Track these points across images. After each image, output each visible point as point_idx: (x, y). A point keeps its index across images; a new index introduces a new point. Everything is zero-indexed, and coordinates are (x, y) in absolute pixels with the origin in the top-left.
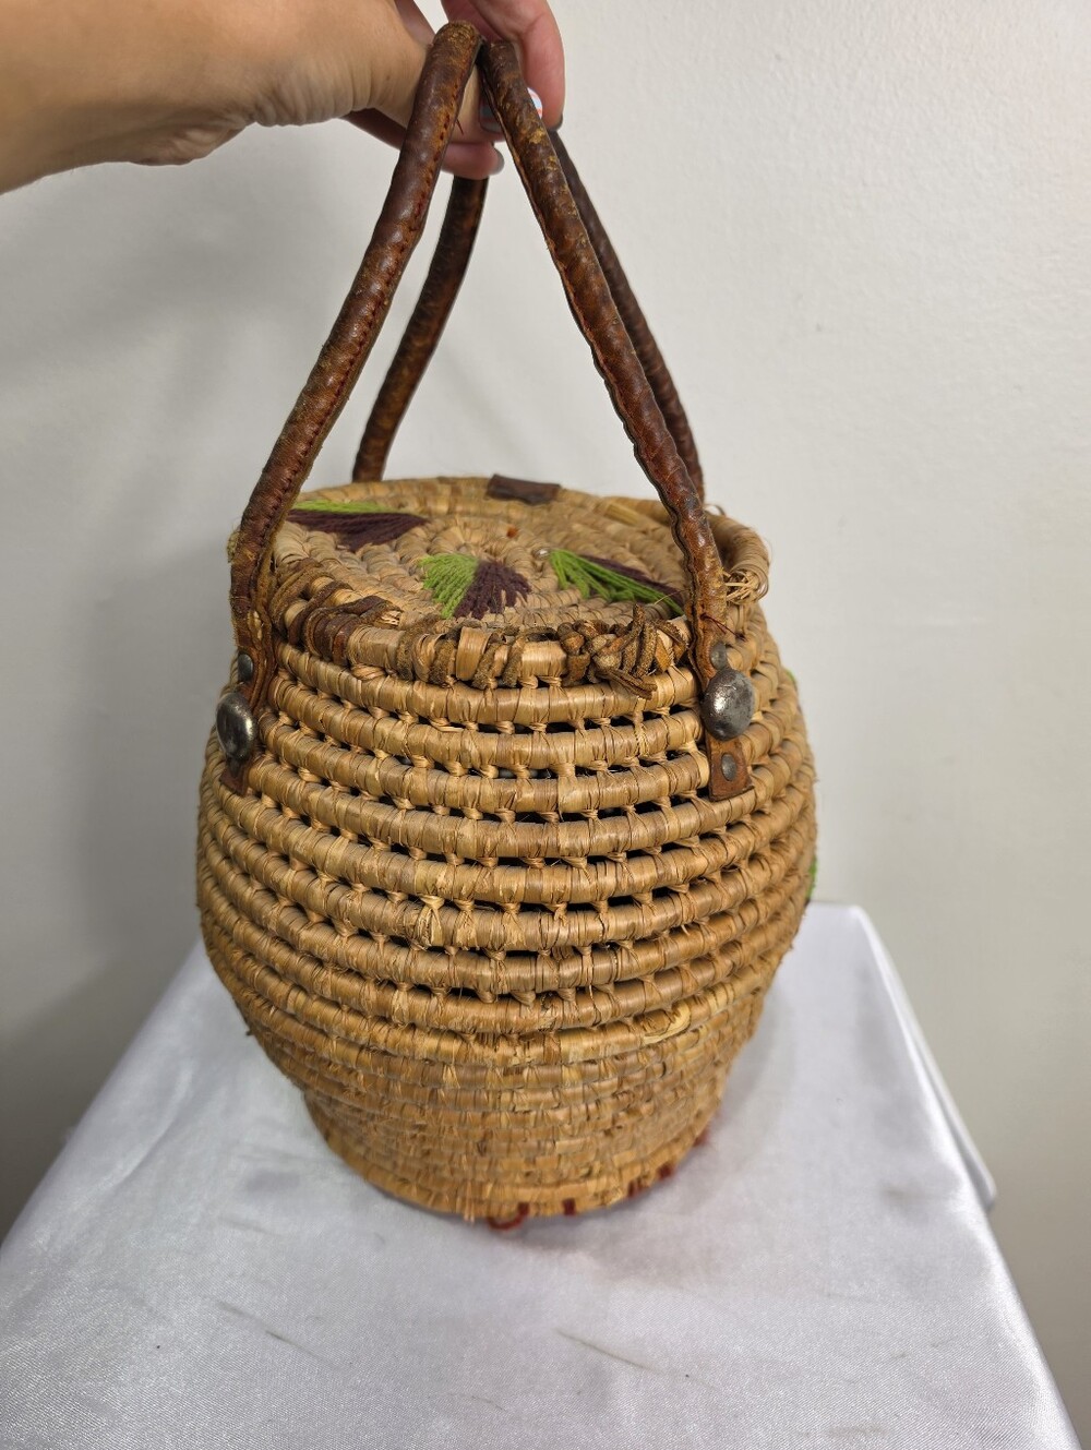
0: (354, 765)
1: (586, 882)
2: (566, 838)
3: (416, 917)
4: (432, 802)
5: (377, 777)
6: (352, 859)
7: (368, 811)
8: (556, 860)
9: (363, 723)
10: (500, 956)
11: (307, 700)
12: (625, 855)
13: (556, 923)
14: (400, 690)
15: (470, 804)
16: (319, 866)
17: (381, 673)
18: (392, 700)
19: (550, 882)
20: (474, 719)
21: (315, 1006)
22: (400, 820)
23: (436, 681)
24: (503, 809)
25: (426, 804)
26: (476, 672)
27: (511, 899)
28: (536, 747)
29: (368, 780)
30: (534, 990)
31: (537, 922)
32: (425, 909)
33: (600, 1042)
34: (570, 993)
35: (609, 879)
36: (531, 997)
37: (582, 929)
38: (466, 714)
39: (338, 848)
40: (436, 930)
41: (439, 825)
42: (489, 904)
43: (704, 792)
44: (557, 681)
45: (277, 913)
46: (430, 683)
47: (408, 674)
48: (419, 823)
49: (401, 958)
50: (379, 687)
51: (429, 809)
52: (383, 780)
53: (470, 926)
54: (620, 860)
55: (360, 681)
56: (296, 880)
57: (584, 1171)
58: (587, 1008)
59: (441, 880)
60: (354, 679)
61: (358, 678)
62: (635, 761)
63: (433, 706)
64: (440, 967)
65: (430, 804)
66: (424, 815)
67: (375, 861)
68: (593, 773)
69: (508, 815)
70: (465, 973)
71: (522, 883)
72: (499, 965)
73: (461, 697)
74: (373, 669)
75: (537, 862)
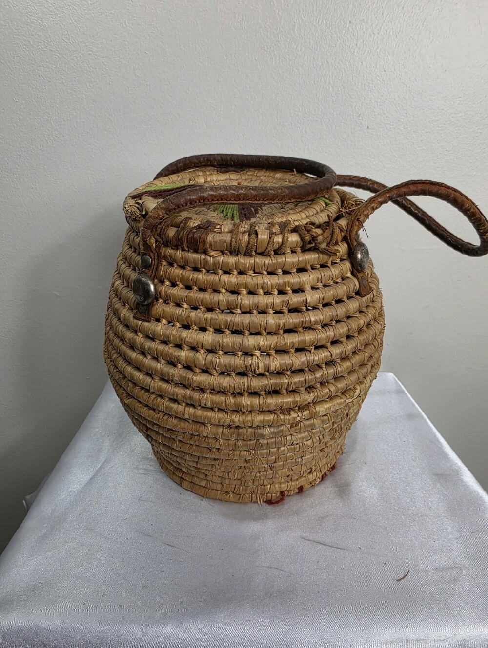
0: (211, 297)
1: (323, 335)
2: (313, 317)
3: (250, 361)
4: (252, 309)
5: (224, 300)
6: (217, 339)
7: (221, 318)
8: (309, 328)
9: (212, 278)
10: (289, 373)
11: (181, 272)
12: (335, 322)
13: (312, 355)
14: (232, 260)
15: (269, 307)
16: (200, 346)
17: (221, 253)
18: (229, 265)
19: (308, 337)
20: (266, 269)
21: (199, 412)
22: (238, 319)
23: (247, 254)
24: (284, 308)
25: (249, 310)
26: (267, 248)
27: (292, 347)
28: (295, 279)
29: (220, 303)
30: (305, 386)
31: (305, 355)
32: (254, 357)
33: (331, 404)
34: (318, 385)
35: (331, 333)
36: (303, 389)
37: (323, 355)
38: (263, 268)
39: (208, 336)
40: (261, 365)
41: (256, 319)
42: (282, 351)
43: (358, 293)
44: (299, 250)
45: (177, 372)
46: (245, 255)
47: (234, 252)
48: (246, 319)
49: (245, 381)
50: (221, 260)
51: (250, 312)
52: (228, 302)
53: (276, 362)
54: (333, 324)
55: (212, 258)
56: (187, 355)
57: (309, 471)
58: (326, 391)
59: (261, 343)
60: (209, 257)
61: (210, 256)
62: (332, 283)
63: (248, 265)
64: (264, 382)
65: (250, 310)
66: (248, 315)
67: (228, 339)
68: (318, 288)
69: (286, 310)
70: (276, 383)
71: (297, 339)
72: (290, 377)
73: (260, 261)
74: (217, 252)
75: (300, 329)
